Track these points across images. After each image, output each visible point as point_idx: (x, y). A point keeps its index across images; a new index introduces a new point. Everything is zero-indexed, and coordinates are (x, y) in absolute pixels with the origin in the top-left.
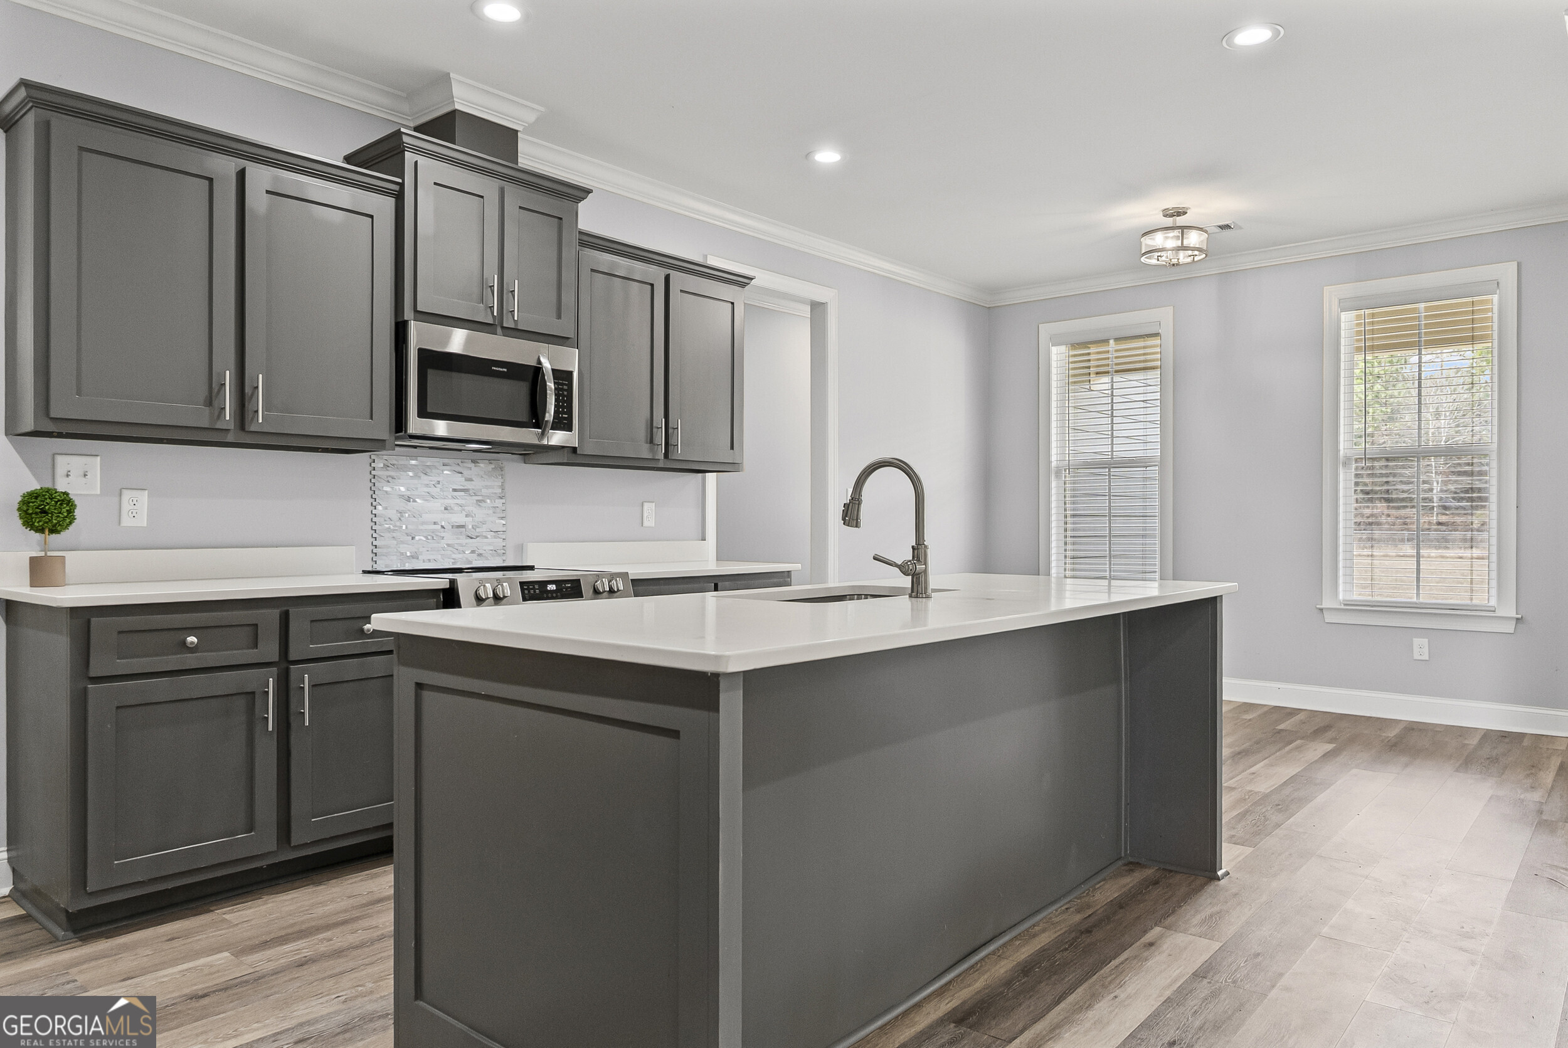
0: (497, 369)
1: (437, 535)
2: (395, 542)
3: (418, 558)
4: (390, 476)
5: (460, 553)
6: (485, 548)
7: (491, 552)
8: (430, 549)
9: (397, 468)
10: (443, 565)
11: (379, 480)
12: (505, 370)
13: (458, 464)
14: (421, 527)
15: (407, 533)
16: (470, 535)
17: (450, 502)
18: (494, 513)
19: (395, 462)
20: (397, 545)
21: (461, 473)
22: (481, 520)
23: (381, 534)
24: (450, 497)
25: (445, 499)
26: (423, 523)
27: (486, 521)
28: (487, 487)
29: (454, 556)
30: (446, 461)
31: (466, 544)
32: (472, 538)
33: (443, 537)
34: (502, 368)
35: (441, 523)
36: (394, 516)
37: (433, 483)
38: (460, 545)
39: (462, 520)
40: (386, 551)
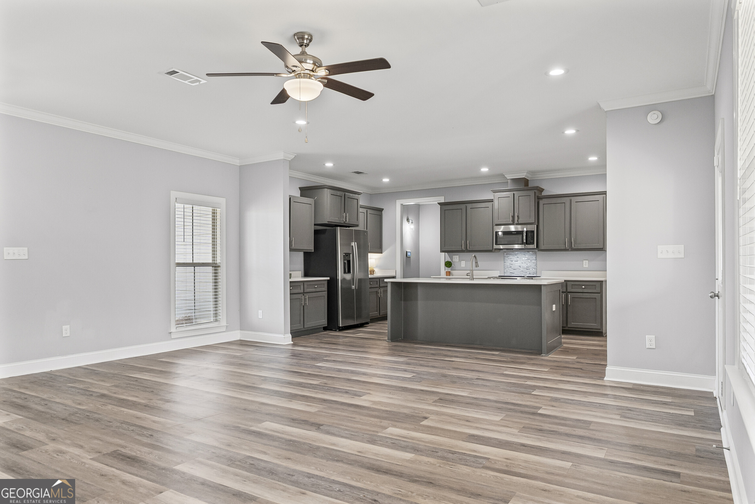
2: (509, 270)
4: (508, 256)
5: (524, 273)
6: (531, 272)
7: (533, 273)
8: (517, 272)
11: (505, 257)
15: (511, 268)
16: (527, 269)
18: (534, 264)
21: (525, 255)
23: (506, 269)
25: (521, 261)
26: (516, 266)
27: (531, 266)
28: (532, 258)
33: (520, 269)
34: (515, 232)
35: (520, 266)
36: (509, 264)
37: (518, 257)
38: (525, 271)
39: (525, 265)
40: (507, 272)
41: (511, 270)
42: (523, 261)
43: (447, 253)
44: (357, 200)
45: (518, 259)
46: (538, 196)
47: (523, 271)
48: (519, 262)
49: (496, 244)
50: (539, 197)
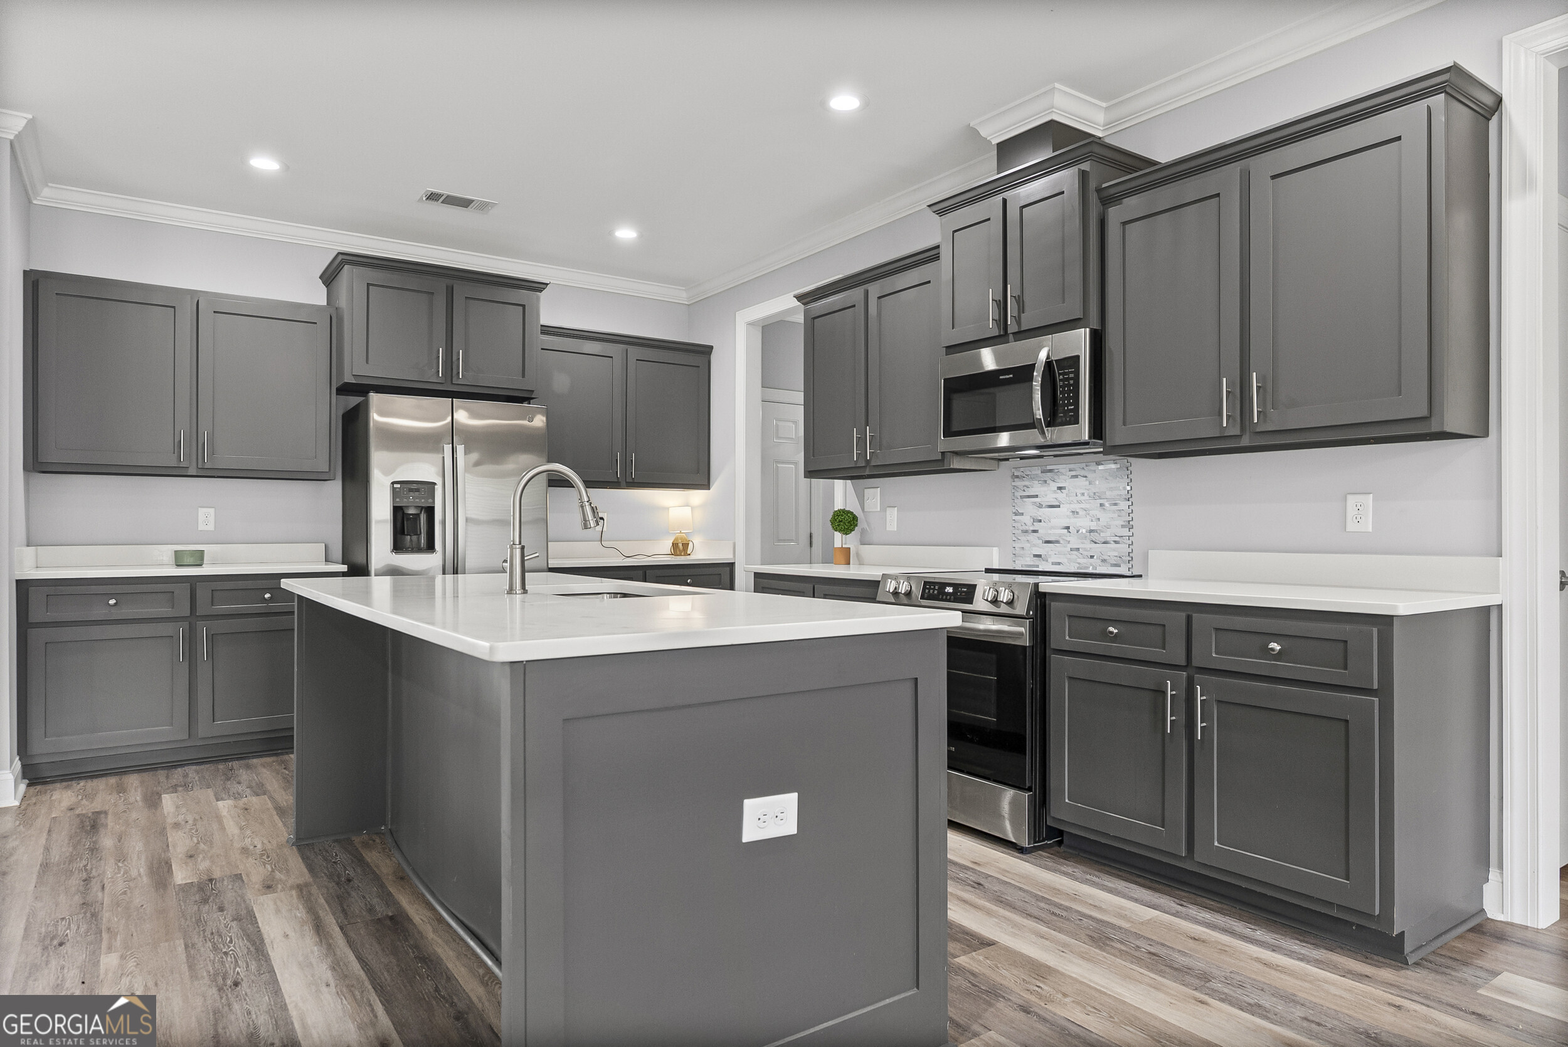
0: (1004, 377)
1: (1064, 539)
2: (1029, 545)
3: (1047, 561)
4: (1025, 486)
5: (1084, 558)
6: (1109, 554)
7: (1115, 558)
8: (1057, 553)
9: (1031, 478)
10: (1068, 569)
11: (1017, 489)
12: (1011, 376)
13: (1083, 468)
14: (1050, 532)
15: (1038, 537)
16: (1094, 540)
17: (1076, 507)
18: (1119, 516)
19: (1029, 473)
20: (1030, 548)
21: (1086, 477)
22: (1106, 524)
23: (1019, 538)
24: (1075, 502)
25: (1070, 503)
26: (1052, 528)
27: (1110, 525)
28: (1111, 489)
29: (1079, 560)
30: (1072, 466)
31: (1090, 548)
32: (1096, 543)
33: (1069, 541)
34: (1008, 375)
35: (1068, 528)
36: (1029, 521)
37: (1060, 488)
38: (1085, 550)
39: (1084, 523)
40: (1022, 552)
41: (1035, 545)
42: (1082, 506)
43: (850, 481)
44: (524, 306)
45: (1061, 496)
46: (1099, 190)
47: (1078, 549)
48: (1064, 510)
49: (948, 433)
50: (1105, 194)
